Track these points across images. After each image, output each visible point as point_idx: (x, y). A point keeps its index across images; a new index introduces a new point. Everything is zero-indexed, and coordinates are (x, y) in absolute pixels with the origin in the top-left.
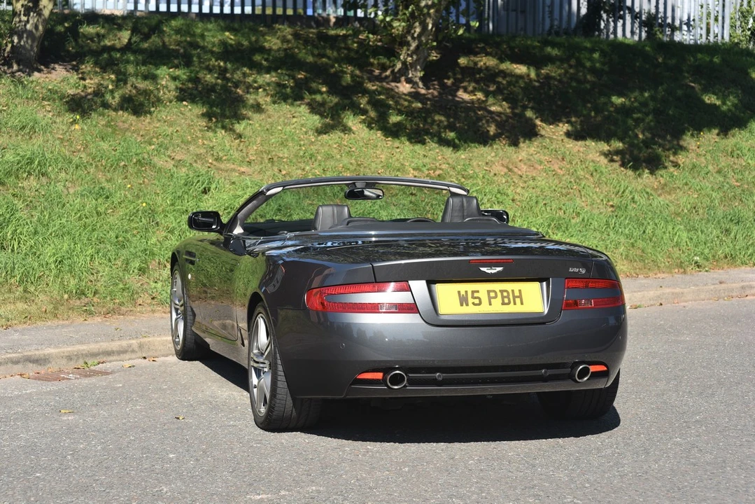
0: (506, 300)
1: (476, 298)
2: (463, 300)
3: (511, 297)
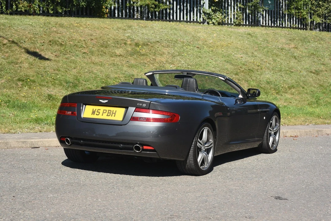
1: (98, 112)
2: (93, 113)
3: (111, 113)
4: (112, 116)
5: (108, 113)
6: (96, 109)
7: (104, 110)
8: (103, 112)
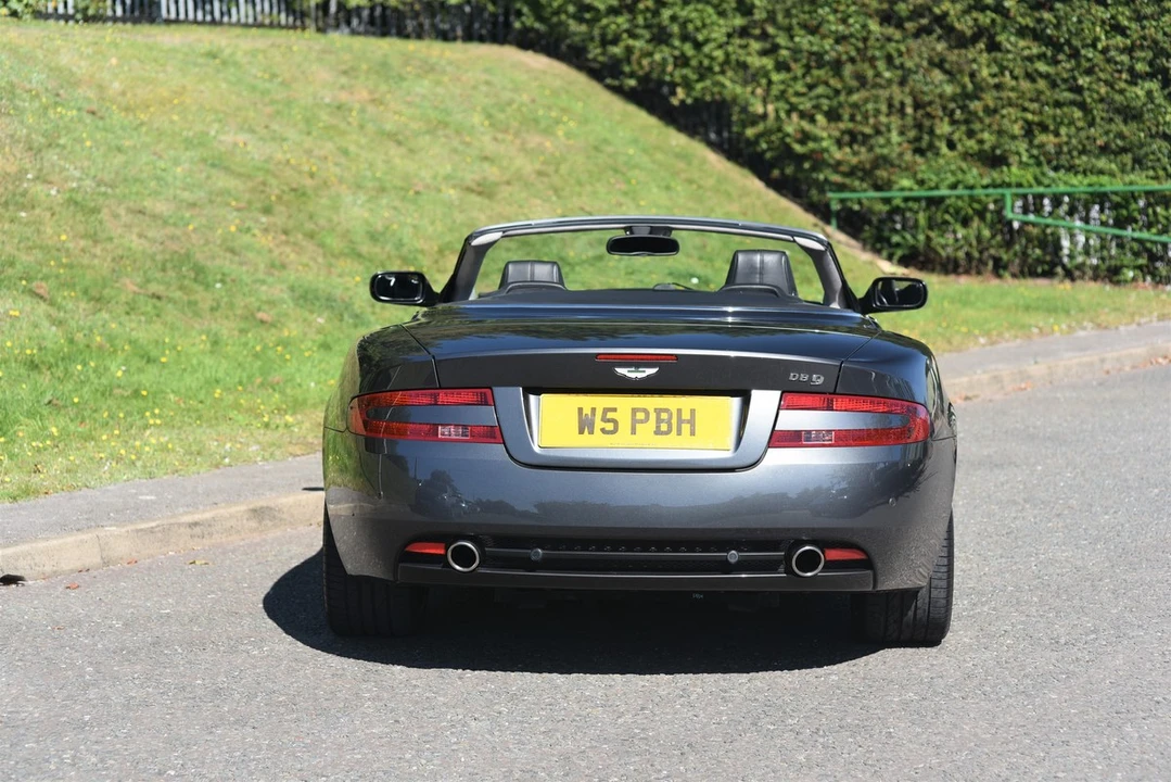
0: (664, 427)
1: (609, 421)
2: (585, 425)
3: (674, 421)
4: (679, 433)
5: (659, 421)
6: (594, 410)
7: (634, 411)
8: (634, 422)
